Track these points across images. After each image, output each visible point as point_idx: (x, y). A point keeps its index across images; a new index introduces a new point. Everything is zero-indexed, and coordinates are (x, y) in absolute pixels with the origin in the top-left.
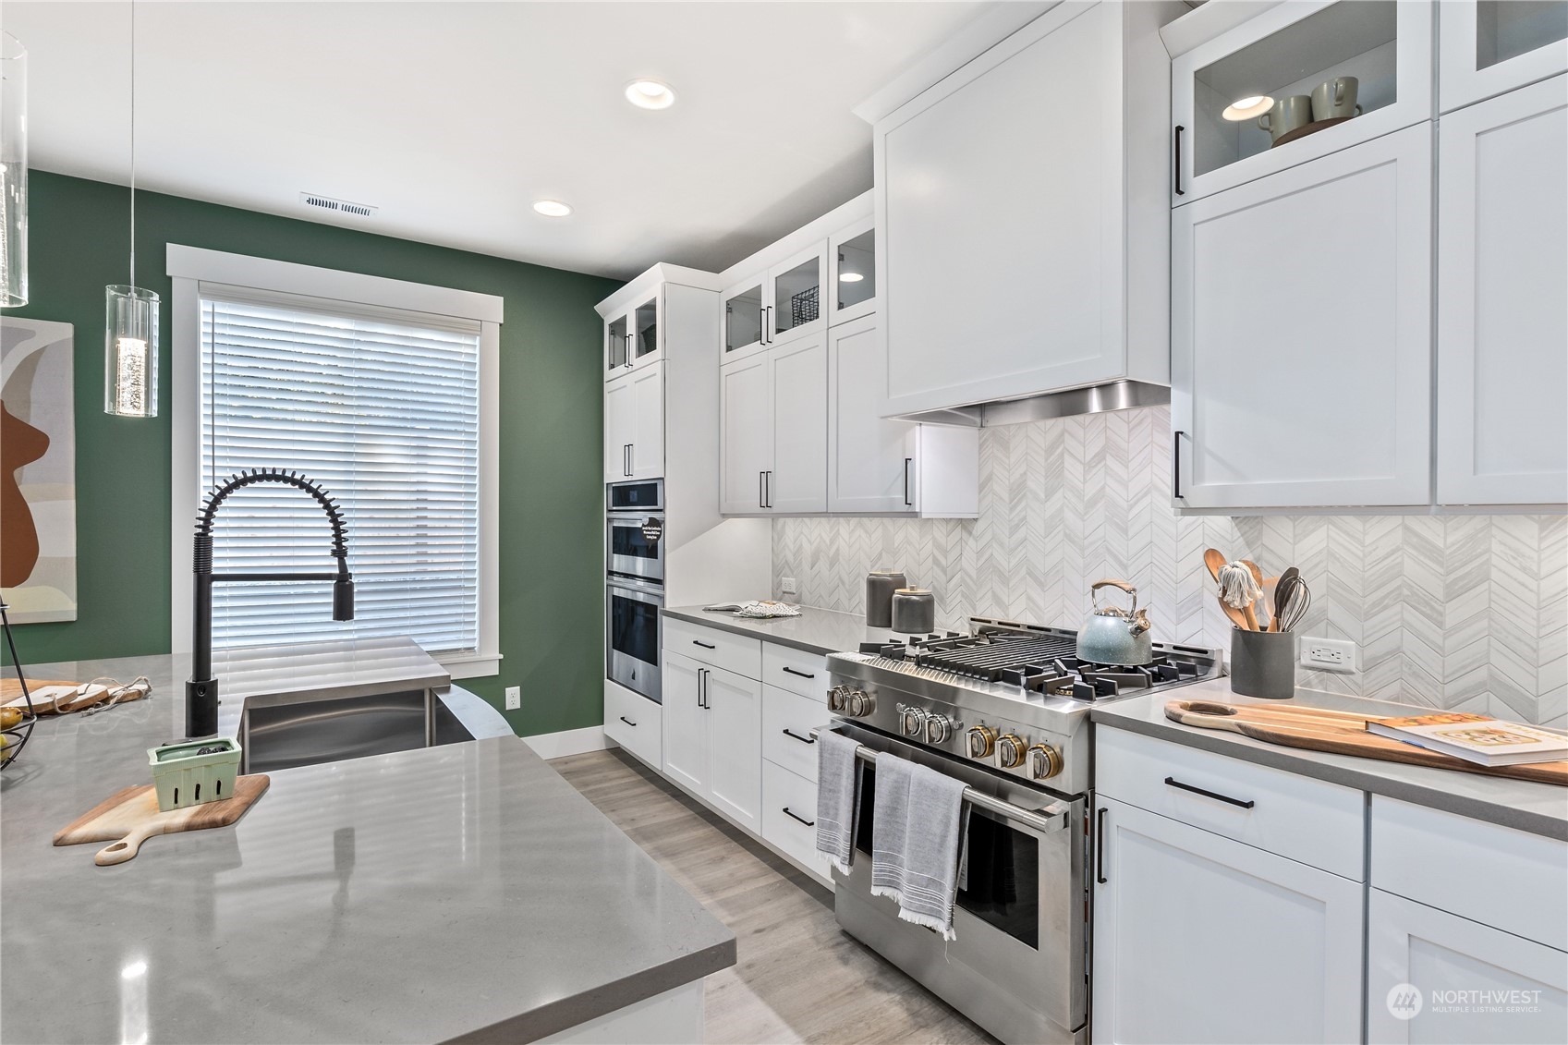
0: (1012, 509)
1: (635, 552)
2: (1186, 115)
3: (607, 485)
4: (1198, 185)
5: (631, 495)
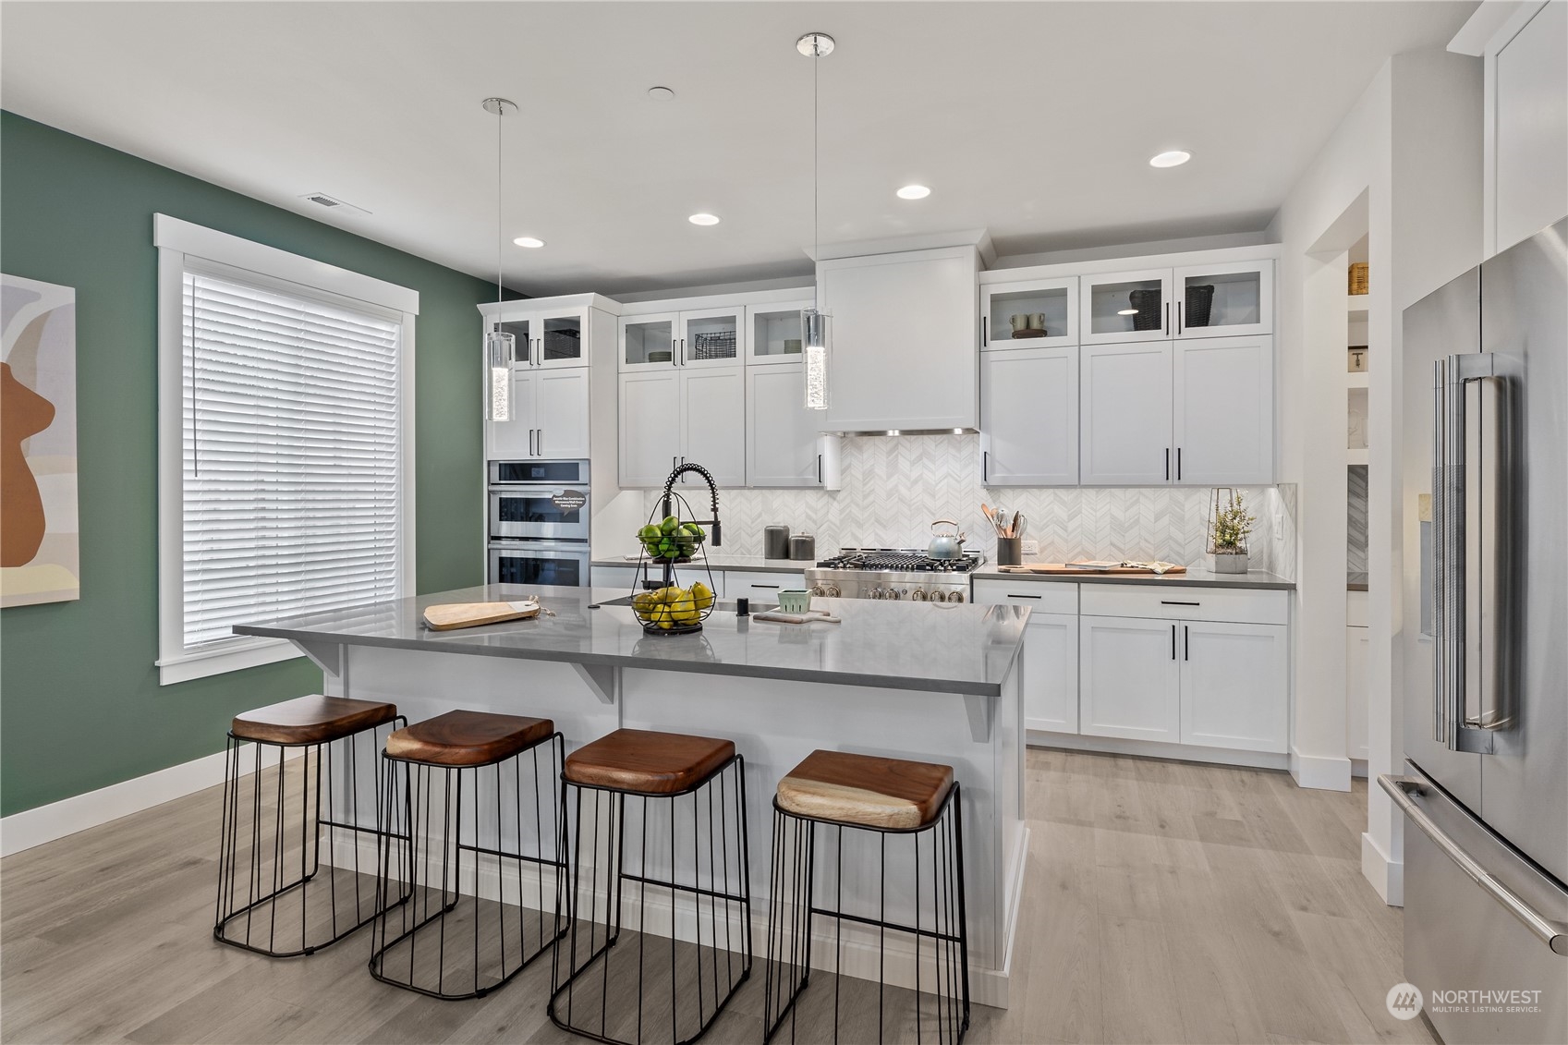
0: (865, 485)
1: (540, 518)
2: (987, 312)
3: (489, 462)
4: (992, 344)
5: (534, 472)
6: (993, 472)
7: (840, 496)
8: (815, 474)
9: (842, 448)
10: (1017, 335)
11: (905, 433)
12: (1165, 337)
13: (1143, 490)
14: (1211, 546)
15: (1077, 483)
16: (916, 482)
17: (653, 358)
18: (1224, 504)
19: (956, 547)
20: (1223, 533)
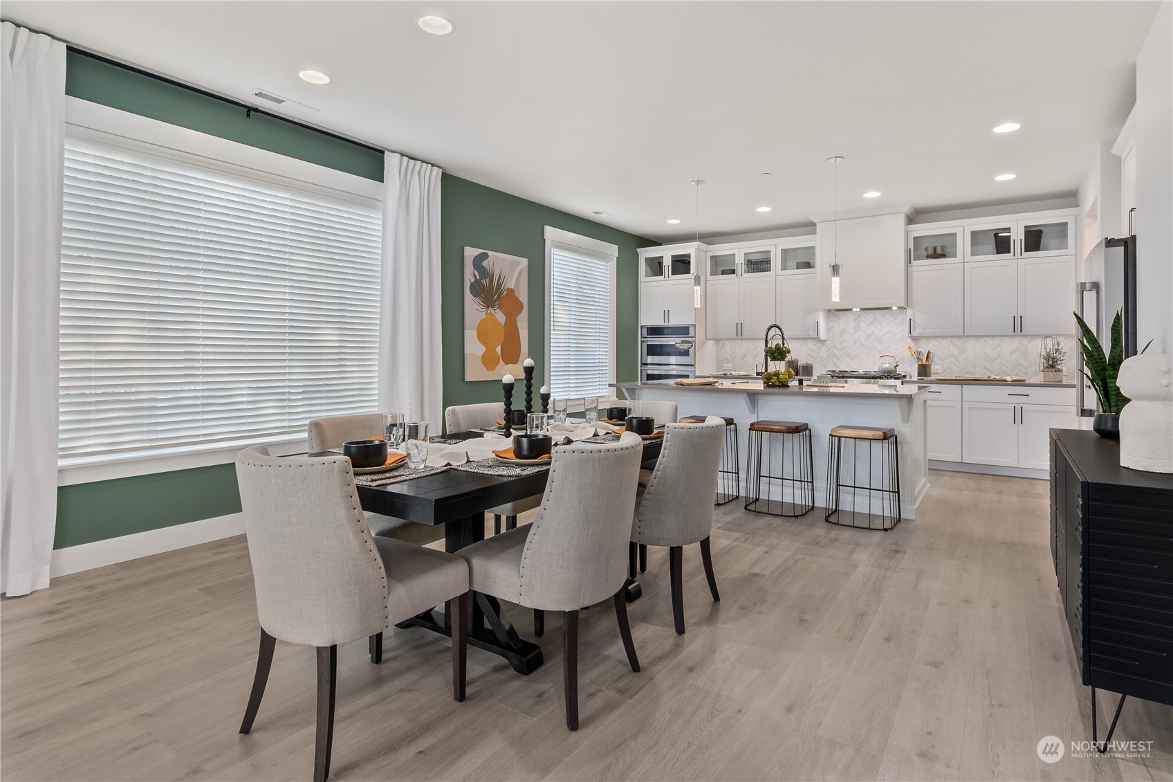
0: (841, 337)
1: (669, 354)
2: (911, 246)
3: (642, 327)
4: (914, 263)
5: (665, 331)
6: (914, 329)
7: (827, 343)
8: (814, 331)
9: (828, 318)
10: (929, 257)
11: (863, 309)
12: (1013, 257)
13: (1003, 338)
14: (1042, 368)
15: (962, 334)
16: (870, 335)
17: (723, 273)
18: (1050, 346)
19: (894, 369)
20: (1049, 360)
